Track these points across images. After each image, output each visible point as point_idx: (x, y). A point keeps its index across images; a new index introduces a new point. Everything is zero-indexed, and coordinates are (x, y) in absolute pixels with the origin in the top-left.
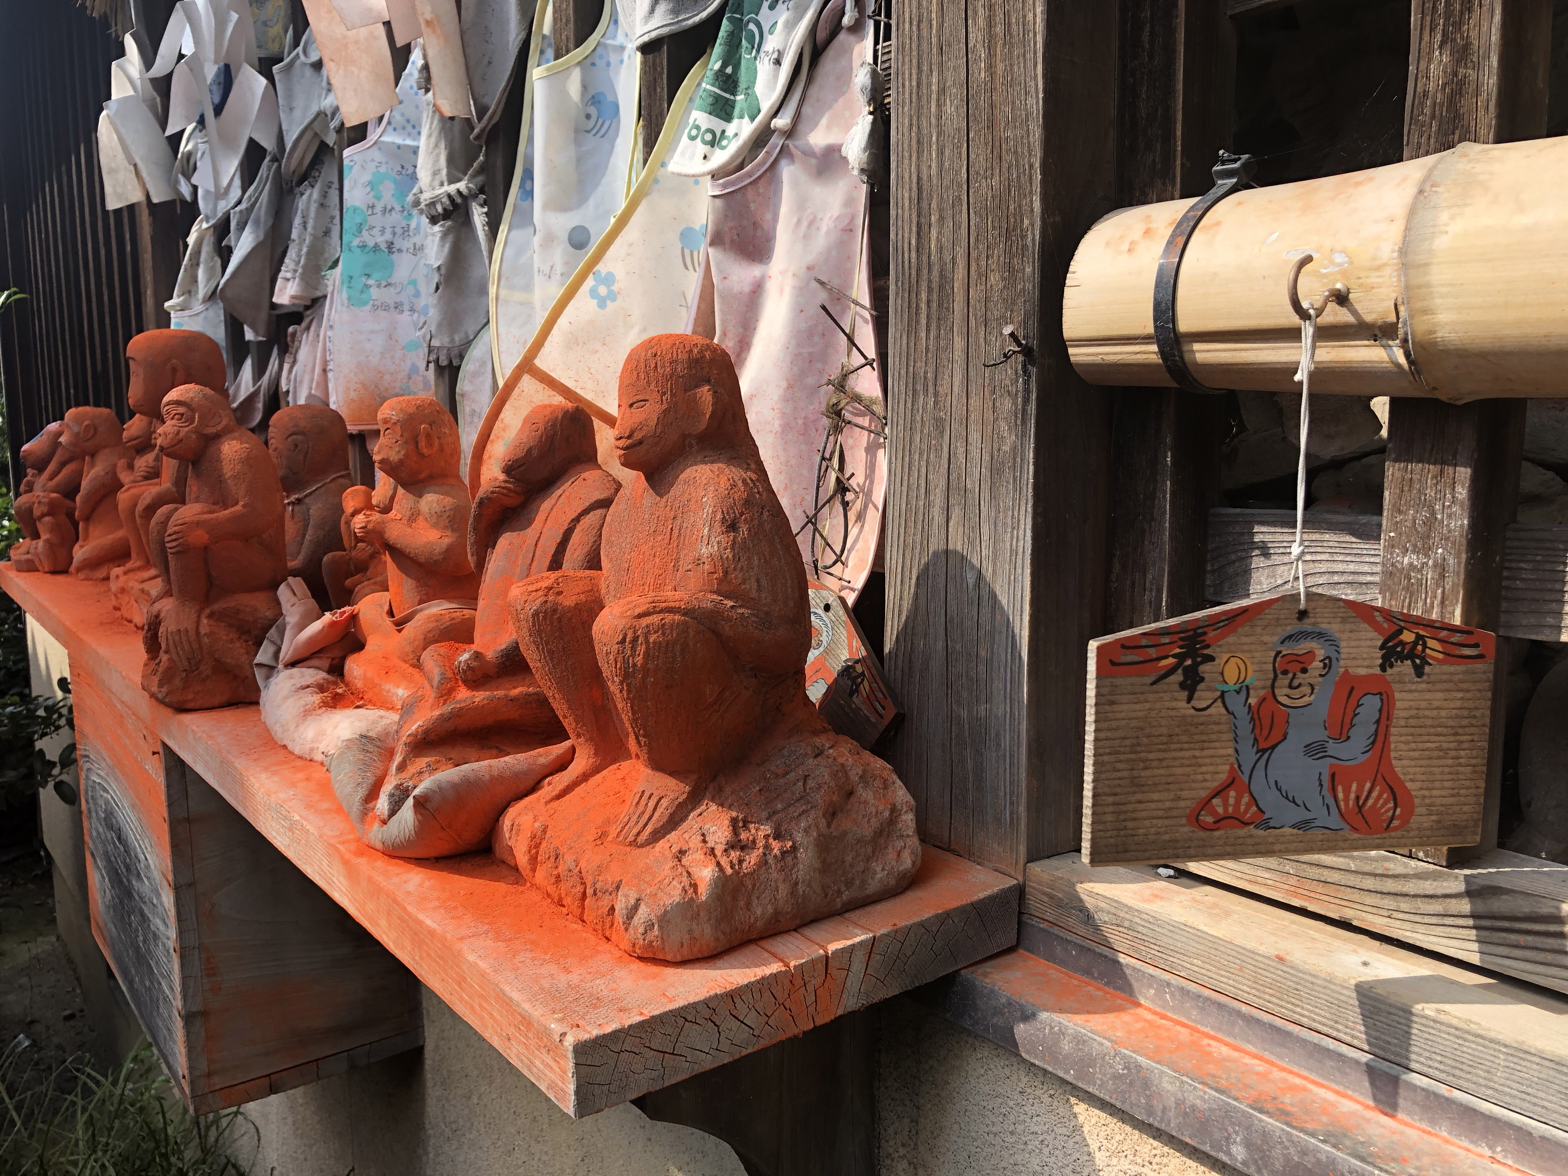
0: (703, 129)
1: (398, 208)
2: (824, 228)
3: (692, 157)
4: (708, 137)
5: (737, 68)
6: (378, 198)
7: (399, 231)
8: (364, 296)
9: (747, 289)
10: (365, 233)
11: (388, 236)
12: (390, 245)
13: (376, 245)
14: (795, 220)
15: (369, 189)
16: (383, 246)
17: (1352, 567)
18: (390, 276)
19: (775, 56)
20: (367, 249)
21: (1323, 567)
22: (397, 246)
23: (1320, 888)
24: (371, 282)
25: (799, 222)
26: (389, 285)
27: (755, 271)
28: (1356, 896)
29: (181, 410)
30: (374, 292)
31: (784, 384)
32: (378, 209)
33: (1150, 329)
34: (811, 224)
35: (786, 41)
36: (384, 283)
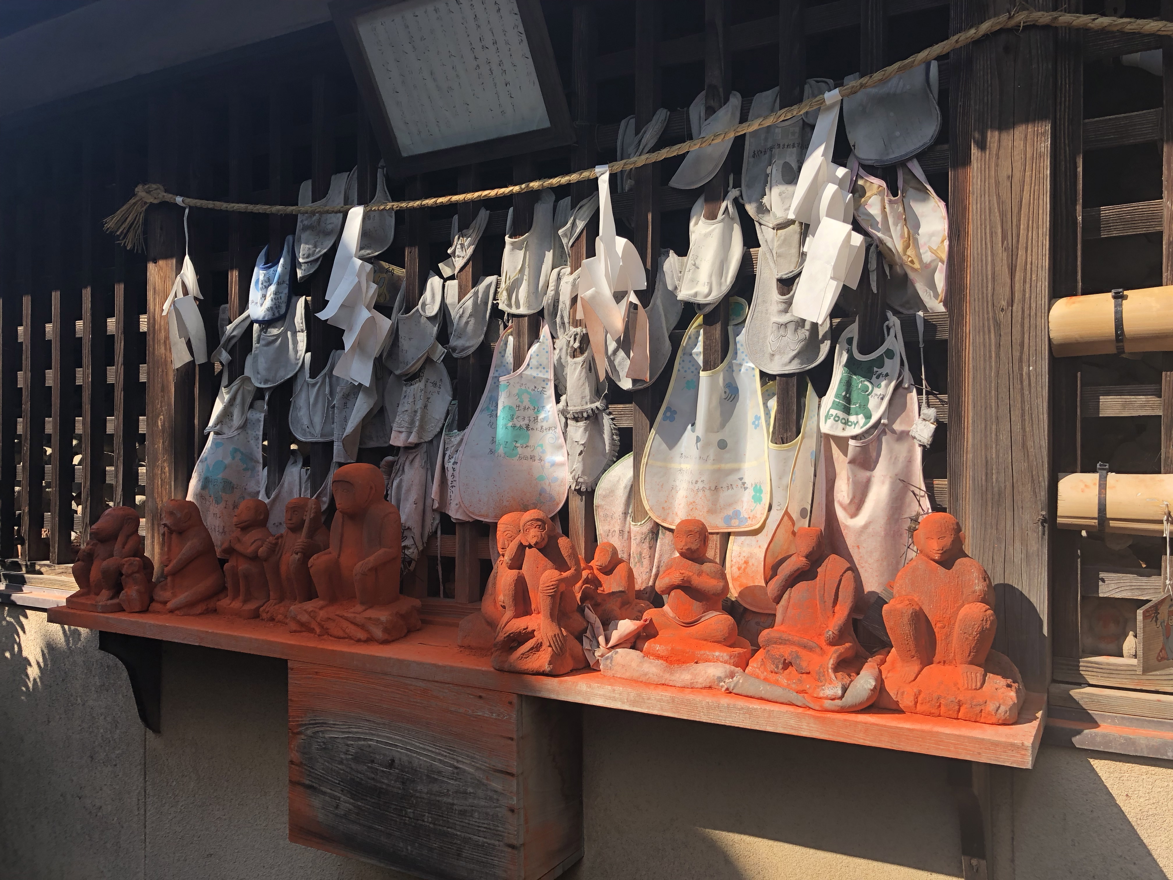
0: (841, 418)
1: (532, 408)
2: (901, 460)
3: (837, 428)
4: (843, 421)
5: (850, 394)
6: (522, 402)
7: (532, 419)
8: (514, 452)
9: (865, 480)
10: (515, 419)
11: (526, 422)
12: (528, 426)
13: (520, 426)
14: (889, 457)
15: (517, 397)
16: (524, 427)
17: (1138, 584)
18: (528, 442)
19: (881, 396)
20: (516, 428)
21: (1128, 584)
22: (531, 427)
23: (1147, 682)
24: (518, 445)
25: (891, 458)
26: (527, 446)
27: (868, 473)
28: (1159, 682)
29: (540, 523)
30: (520, 450)
31: (886, 518)
32: (522, 407)
33: (1096, 515)
34: (896, 458)
35: (886, 391)
36: (525, 446)
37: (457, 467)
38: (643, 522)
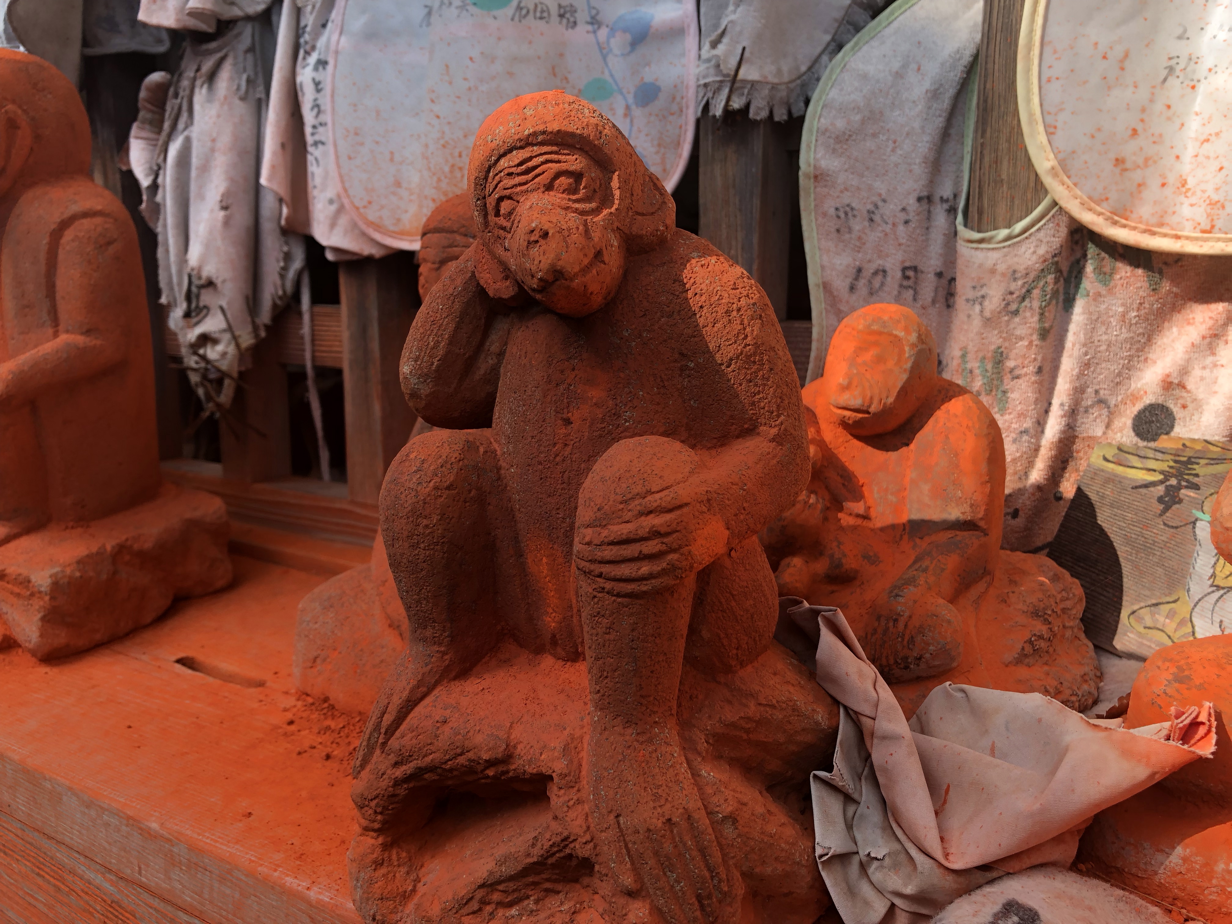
37: (326, 76)
38: (1019, 227)
